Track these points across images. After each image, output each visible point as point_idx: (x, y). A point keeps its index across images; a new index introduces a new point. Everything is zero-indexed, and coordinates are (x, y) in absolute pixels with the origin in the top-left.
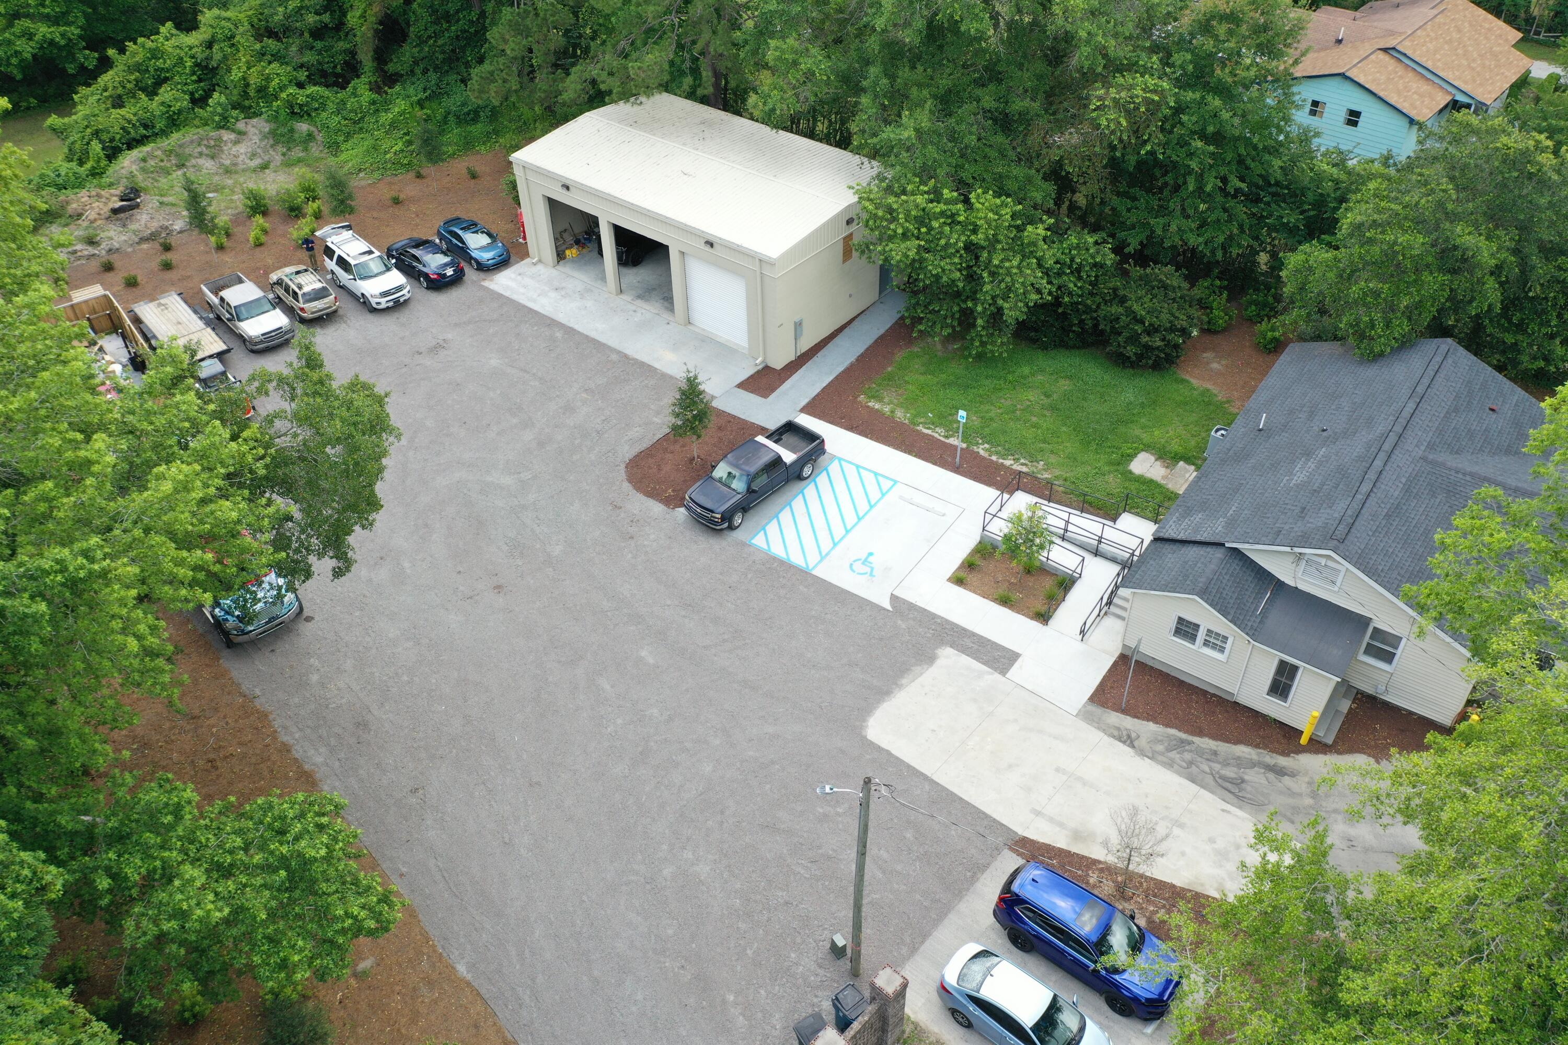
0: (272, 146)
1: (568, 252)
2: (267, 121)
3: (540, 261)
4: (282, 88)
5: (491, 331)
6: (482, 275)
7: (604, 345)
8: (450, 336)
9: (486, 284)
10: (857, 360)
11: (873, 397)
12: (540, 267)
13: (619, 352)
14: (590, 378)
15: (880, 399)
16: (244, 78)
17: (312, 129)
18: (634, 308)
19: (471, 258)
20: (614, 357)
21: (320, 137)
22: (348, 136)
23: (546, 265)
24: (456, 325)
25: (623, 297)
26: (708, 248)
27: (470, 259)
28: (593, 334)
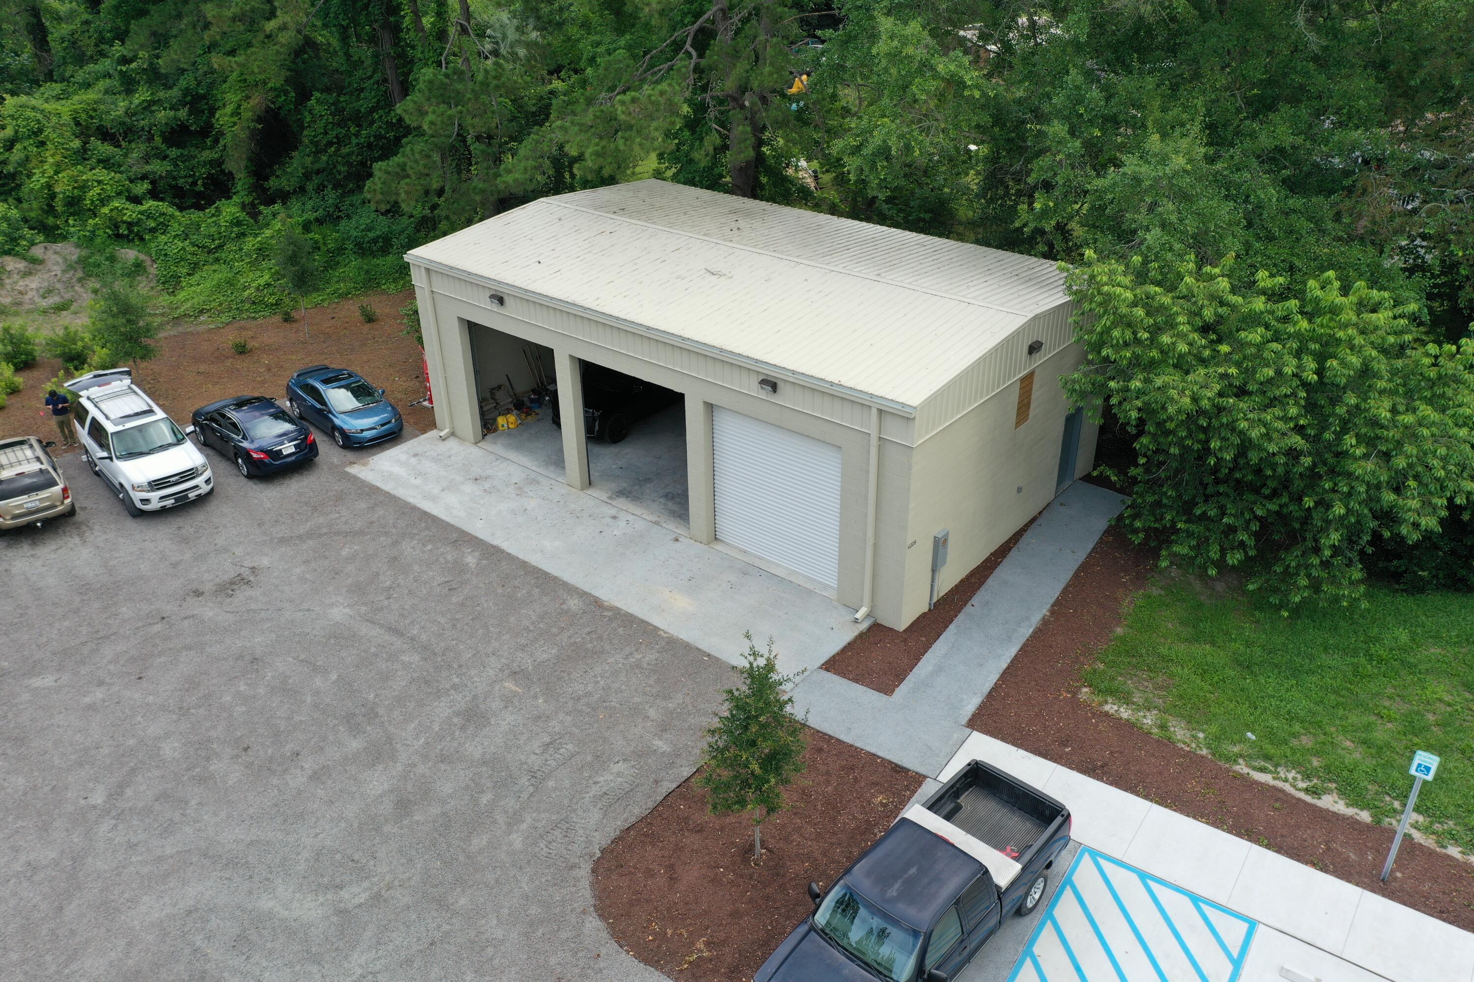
0: (80, 280)
1: (501, 420)
2: (78, 246)
3: (453, 434)
4: (104, 201)
5: (345, 552)
6: (350, 455)
7: (555, 579)
8: (265, 562)
9: (354, 470)
10: (1052, 612)
11: (1111, 692)
12: (452, 443)
13: (583, 594)
14: (523, 648)
15: (1126, 699)
16: (49, 186)
17: (142, 257)
18: (613, 512)
19: (335, 428)
20: (573, 604)
21: (153, 270)
22: (195, 267)
23: (462, 439)
24: (282, 541)
25: (593, 492)
26: (764, 394)
27: (331, 430)
28: (535, 559)
